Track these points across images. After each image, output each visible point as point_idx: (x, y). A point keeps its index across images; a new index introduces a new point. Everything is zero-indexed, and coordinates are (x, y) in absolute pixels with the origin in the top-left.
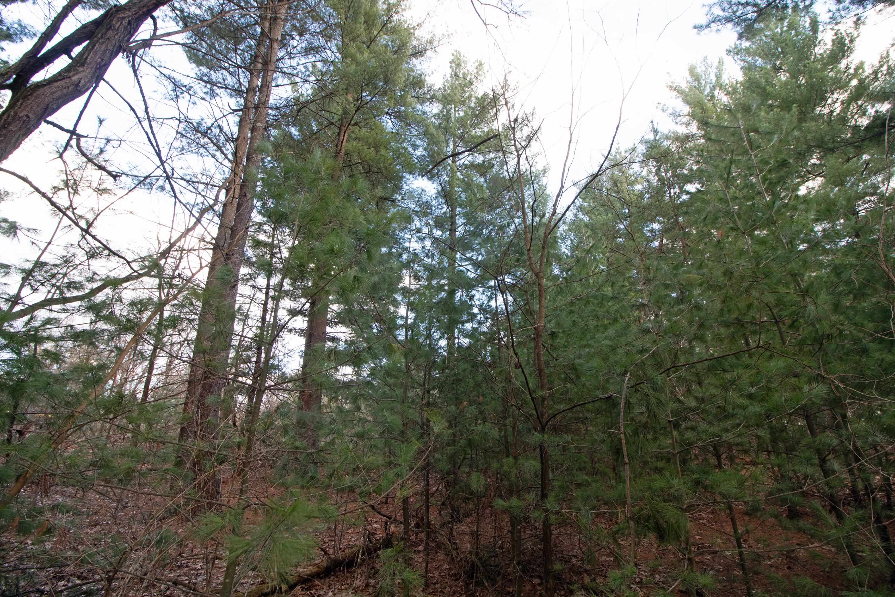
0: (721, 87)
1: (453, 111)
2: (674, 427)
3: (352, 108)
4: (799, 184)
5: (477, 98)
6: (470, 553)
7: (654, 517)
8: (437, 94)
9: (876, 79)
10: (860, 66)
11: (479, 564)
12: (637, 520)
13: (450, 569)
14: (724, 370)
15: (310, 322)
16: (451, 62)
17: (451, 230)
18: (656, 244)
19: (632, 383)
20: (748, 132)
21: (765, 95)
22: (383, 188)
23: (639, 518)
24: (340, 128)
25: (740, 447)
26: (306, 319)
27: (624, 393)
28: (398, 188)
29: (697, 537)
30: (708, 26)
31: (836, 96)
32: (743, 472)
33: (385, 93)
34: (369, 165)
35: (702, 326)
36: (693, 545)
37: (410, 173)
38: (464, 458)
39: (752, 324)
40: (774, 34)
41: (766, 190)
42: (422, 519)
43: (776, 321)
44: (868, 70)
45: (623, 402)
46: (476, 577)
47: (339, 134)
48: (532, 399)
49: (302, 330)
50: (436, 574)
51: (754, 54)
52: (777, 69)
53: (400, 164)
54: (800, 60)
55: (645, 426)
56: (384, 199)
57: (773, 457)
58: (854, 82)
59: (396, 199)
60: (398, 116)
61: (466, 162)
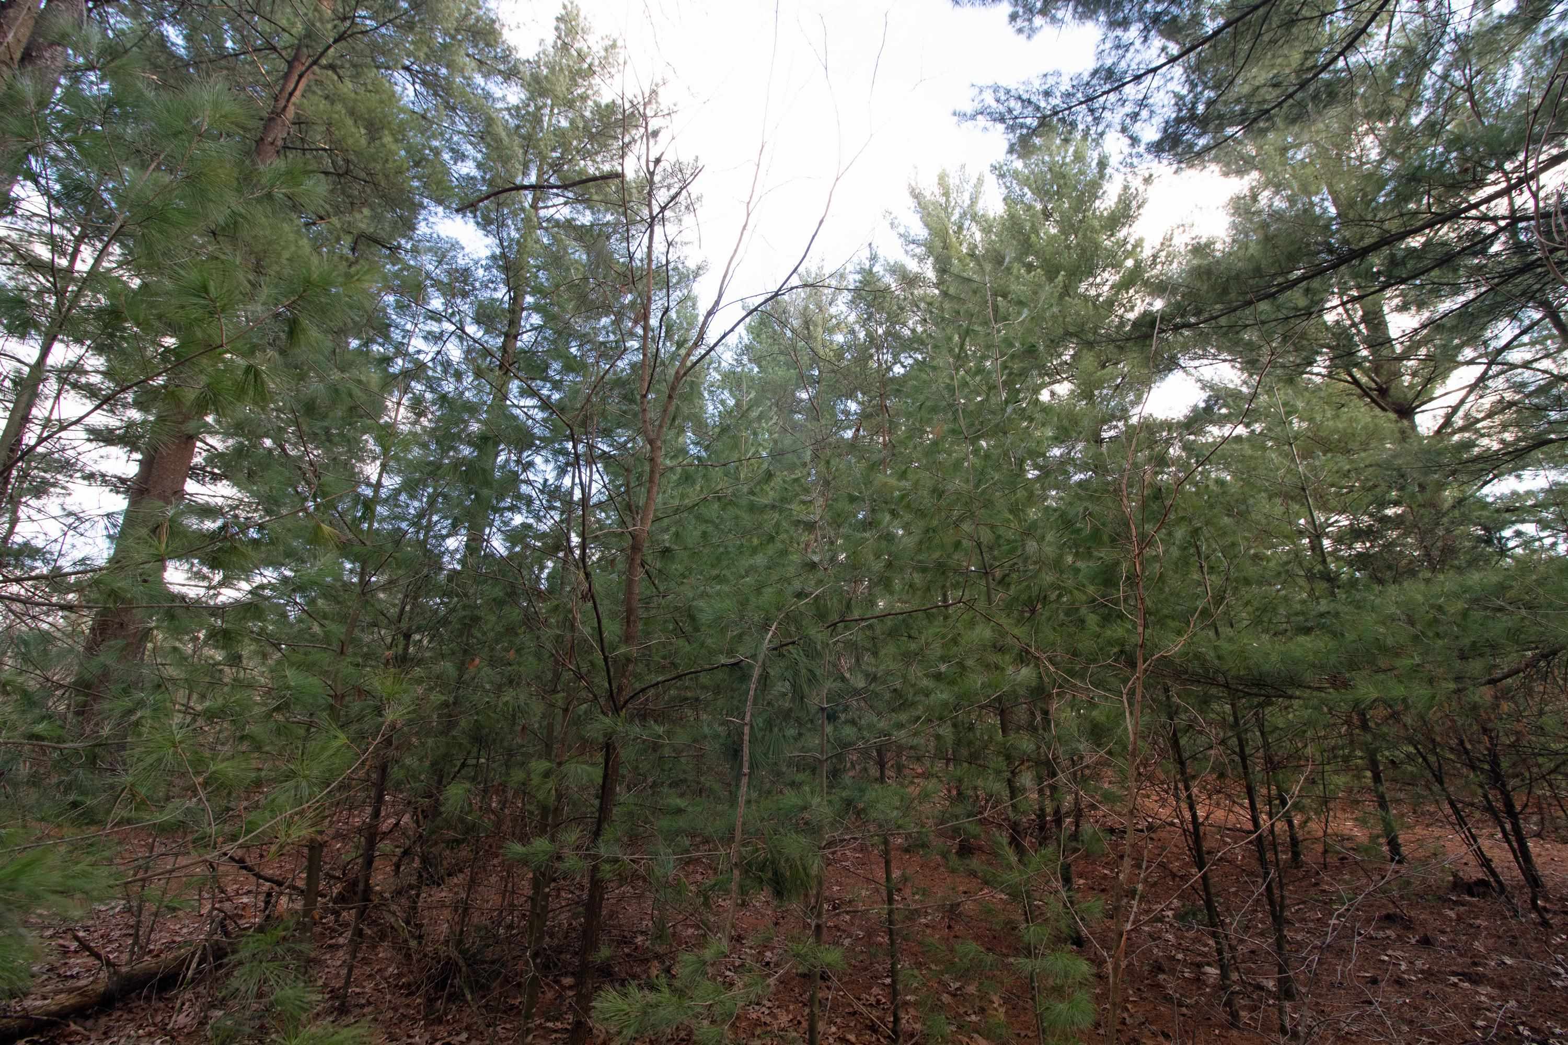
0: (974, 218)
1: (547, 111)
2: (829, 718)
3: (328, 32)
4: (1044, 385)
5: (597, 105)
6: (447, 942)
7: (773, 863)
8: (521, 68)
9: (1154, 262)
10: (1139, 244)
11: (461, 962)
12: (746, 868)
13: (400, 975)
14: (910, 637)
15: (146, 465)
16: (558, 19)
17: (507, 335)
18: (849, 434)
19: (776, 643)
20: (995, 294)
21: (1026, 246)
22: (373, 218)
23: (749, 864)
24: (290, 64)
25: (912, 753)
26: (138, 456)
27: (761, 658)
28: (409, 226)
29: (836, 888)
30: (973, 117)
31: (1106, 275)
32: (911, 789)
33: (410, 27)
34: (347, 161)
35: (889, 565)
36: (828, 900)
37: (440, 202)
38: (463, 765)
39: (955, 571)
40: (1054, 163)
41: (1005, 383)
42: (355, 883)
43: (985, 572)
44: (1146, 253)
45: (756, 673)
46: (452, 986)
47: (286, 76)
48: (606, 659)
49: (123, 481)
50: (369, 986)
51: (1025, 182)
52: (1047, 215)
53: (419, 179)
54: (1077, 210)
55: (787, 715)
56: (375, 241)
57: (951, 767)
58: (1130, 263)
59: (399, 247)
60: (430, 82)
61: (557, 216)
